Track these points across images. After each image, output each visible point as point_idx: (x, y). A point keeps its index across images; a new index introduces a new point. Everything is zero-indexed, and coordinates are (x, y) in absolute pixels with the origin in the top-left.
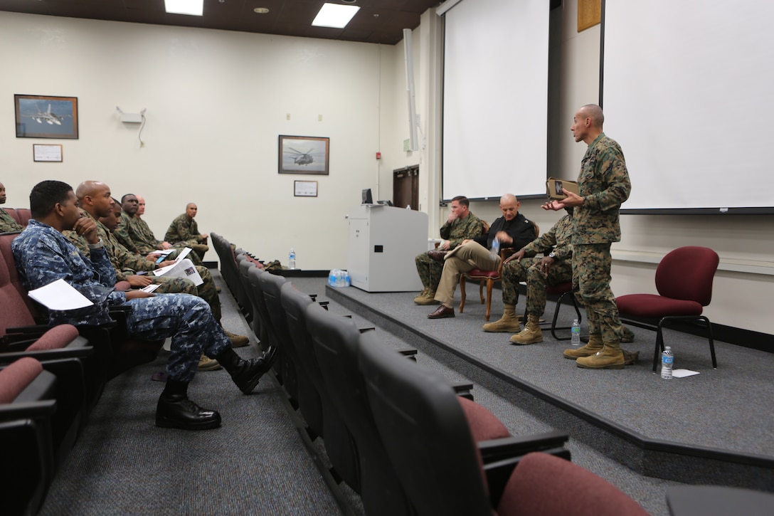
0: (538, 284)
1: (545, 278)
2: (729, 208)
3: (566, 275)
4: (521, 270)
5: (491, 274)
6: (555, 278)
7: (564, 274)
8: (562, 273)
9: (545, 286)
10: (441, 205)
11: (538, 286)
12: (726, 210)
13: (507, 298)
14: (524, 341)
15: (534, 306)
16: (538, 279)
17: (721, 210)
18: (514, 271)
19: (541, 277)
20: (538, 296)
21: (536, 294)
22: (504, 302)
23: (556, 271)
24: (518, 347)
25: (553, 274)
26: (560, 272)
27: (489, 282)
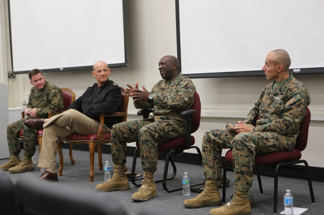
0: (151, 143)
1: (156, 137)
2: (301, 69)
3: (172, 133)
4: (129, 132)
5: (92, 137)
6: (163, 136)
7: (170, 132)
8: (168, 132)
9: (156, 144)
10: (9, 77)
11: (151, 145)
12: (299, 70)
13: (117, 159)
14: (145, 197)
15: (149, 163)
16: (150, 139)
17: (294, 71)
18: (123, 133)
19: (153, 136)
20: (152, 154)
21: (150, 152)
22: (114, 163)
23: (164, 130)
24: (141, 203)
25: (162, 133)
26: (167, 130)
27: (91, 145)
